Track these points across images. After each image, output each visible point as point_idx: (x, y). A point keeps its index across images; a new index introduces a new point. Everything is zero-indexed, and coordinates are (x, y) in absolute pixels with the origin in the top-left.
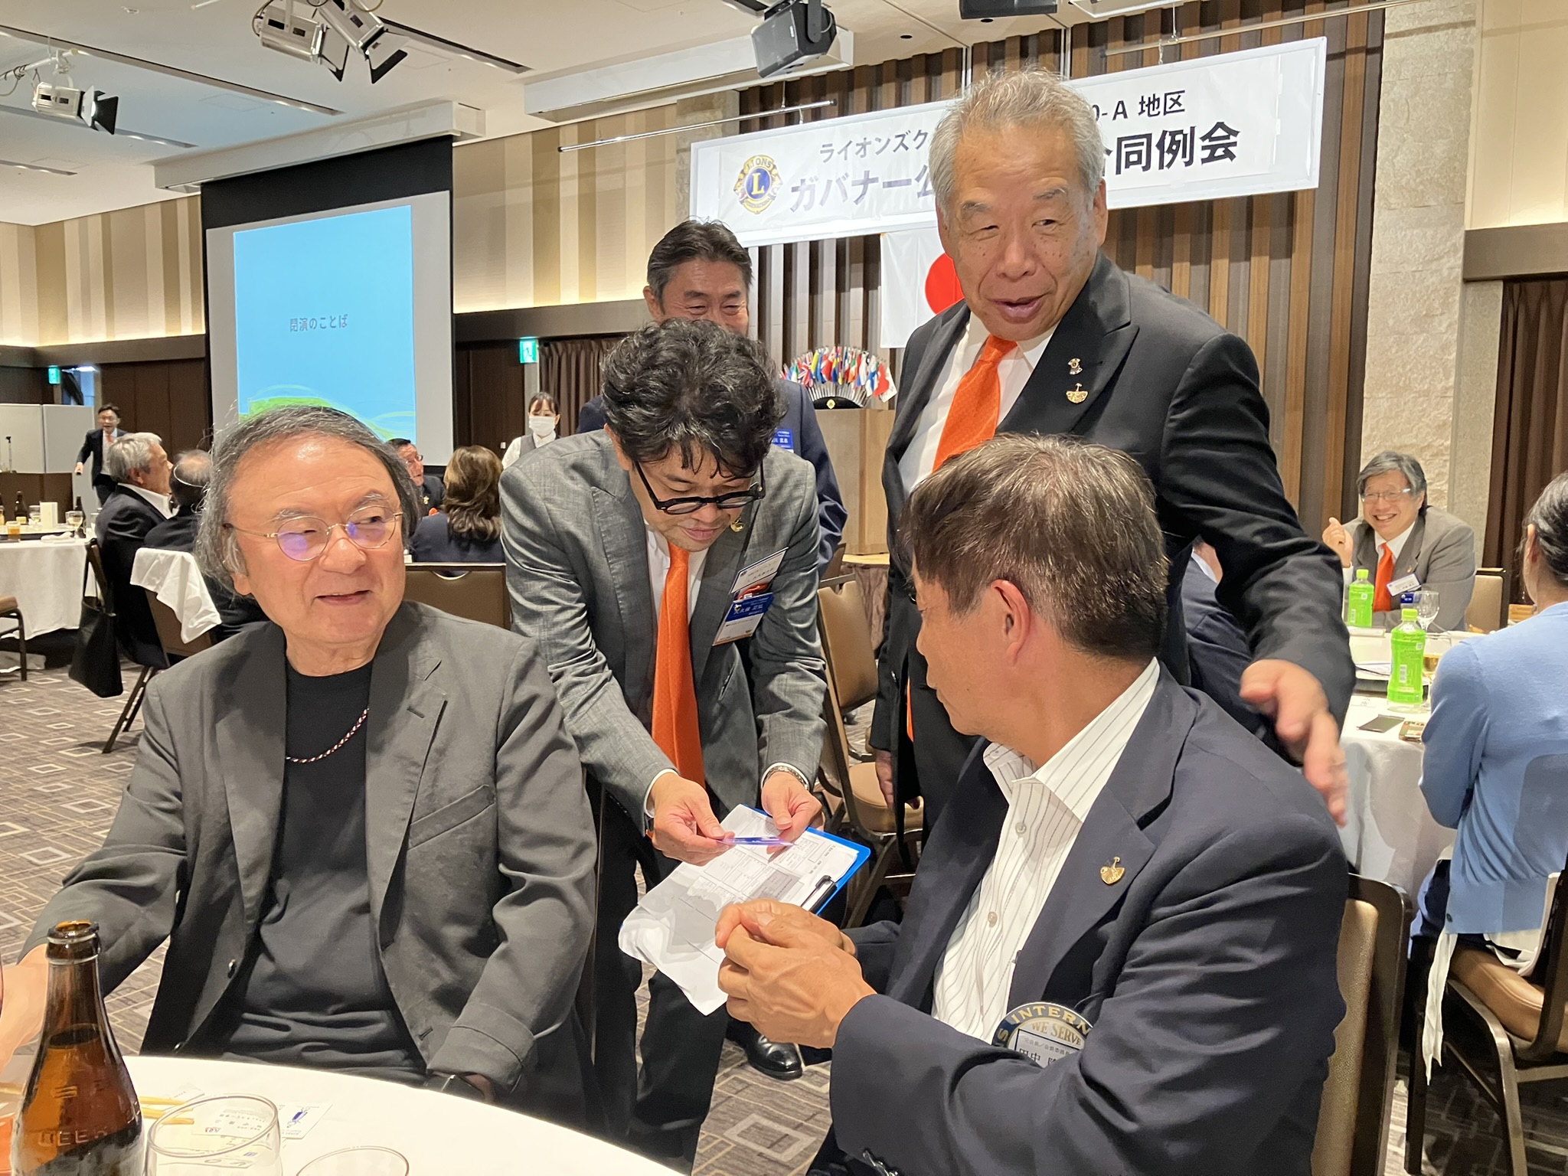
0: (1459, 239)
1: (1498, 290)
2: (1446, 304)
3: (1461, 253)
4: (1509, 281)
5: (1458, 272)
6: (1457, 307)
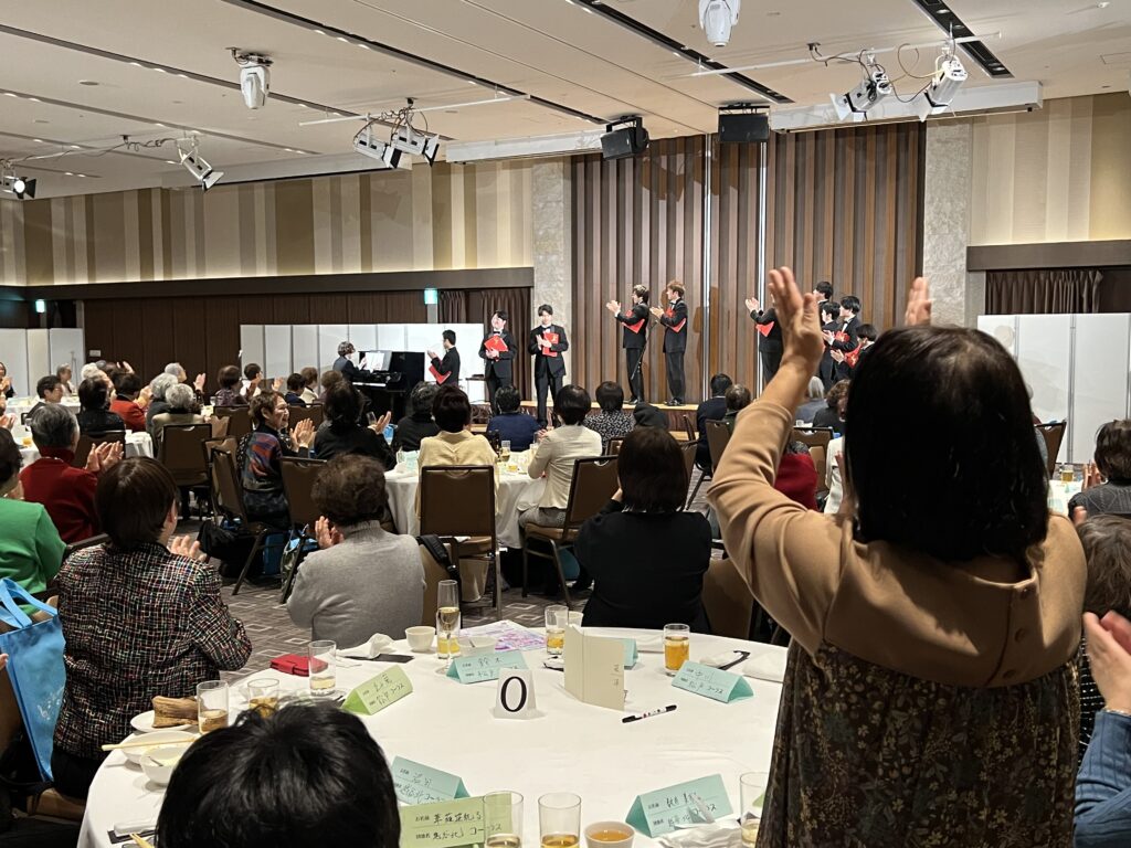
0: (964, 251)
1: (984, 275)
2: (959, 282)
3: (965, 258)
4: (988, 271)
5: (964, 267)
6: (964, 285)
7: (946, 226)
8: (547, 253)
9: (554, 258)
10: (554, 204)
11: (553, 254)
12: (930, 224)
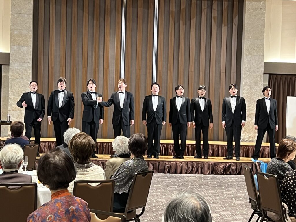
0: (263, 64)
3: (263, 68)
4: (269, 74)
5: (263, 72)
7: (254, 51)
8: (20, 45)
9: (25, 48)
10: (26, 16)
11: (24, 46)
12: (247, 49)
